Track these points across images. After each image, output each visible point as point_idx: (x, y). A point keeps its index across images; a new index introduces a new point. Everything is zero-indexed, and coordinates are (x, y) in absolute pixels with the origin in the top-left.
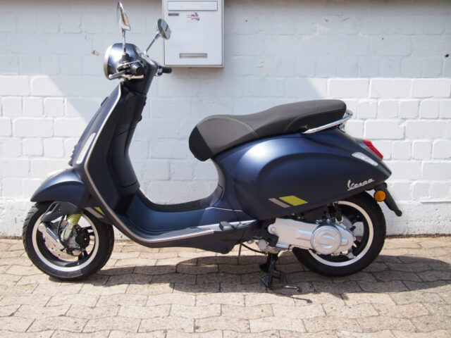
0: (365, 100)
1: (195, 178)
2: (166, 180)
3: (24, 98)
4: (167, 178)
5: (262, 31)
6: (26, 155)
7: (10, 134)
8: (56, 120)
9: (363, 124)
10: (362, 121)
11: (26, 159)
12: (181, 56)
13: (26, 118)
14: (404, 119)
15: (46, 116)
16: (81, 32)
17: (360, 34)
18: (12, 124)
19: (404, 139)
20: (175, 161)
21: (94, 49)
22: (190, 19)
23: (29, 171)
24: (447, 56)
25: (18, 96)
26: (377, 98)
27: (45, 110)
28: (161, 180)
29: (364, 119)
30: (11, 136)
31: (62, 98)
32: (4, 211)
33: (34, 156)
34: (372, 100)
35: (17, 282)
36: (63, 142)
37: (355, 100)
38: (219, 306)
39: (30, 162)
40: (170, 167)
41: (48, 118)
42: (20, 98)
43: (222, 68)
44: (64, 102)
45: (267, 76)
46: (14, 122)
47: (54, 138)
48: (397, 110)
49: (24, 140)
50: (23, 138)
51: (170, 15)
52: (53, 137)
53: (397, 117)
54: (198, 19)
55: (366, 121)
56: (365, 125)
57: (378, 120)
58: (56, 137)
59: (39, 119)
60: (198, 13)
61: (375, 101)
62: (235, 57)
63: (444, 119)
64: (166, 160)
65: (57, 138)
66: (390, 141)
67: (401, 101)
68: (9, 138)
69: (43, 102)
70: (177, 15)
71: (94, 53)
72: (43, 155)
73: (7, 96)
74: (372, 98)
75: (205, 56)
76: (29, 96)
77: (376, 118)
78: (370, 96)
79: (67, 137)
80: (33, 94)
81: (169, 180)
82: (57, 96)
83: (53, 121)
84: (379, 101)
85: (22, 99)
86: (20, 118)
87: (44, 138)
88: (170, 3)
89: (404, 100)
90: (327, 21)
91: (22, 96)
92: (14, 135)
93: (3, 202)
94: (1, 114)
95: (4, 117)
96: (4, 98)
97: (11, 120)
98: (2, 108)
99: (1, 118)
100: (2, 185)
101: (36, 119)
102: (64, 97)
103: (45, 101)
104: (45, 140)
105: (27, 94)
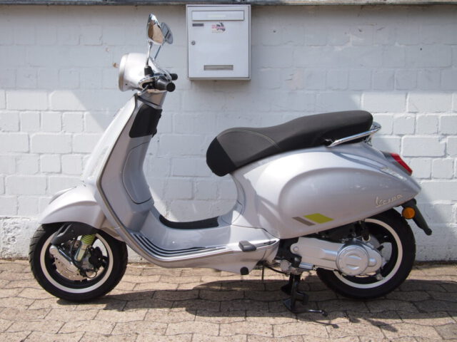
0: (402, 115)
1: (220, 198)
2: (189, 199)
3: (42, 113)
4: (190, 197)
5: (291, 41)
6: (44, 172)
7: (27, 150)
8: (75, 135)
9: (401, 140)
10: (398, 137)
11: (43, 176)
12: (206, 68)
13: (45, 133)
14: (446, 135)
15: (65, 132)
16: (102, 44)
17: (397, 44)
18: (29, 139)
19: (445, 156)
20: (198, 179)
21: (115, 62)
22: (215, 29)
23: (46, 189)
25: (36, 110)
26: (415, 113)
27: (64, 125)
28: (184, 199)
29: (401, 135)
30: (29, 152)
31: (81, 113)
32: (20, 231)
33: (52, 173)
34: (410, 114)
35: (29, 306)
36: (82, 158)
37: (391, 114)
38: (245, 336)
39: (47, 180)
40: (193, 184)
41: (66, 134)
42: (38, 112)
43: (250, 80)
44: (83, 117)
45: (297, 89)
46: (31, 137)
47: (73, 155)
48: (437, 125)
49: (42, 157)
50: (40, 154)
51: (194, 25)
52: (71, 153)
53: (437, 133)
54: (224, 30)
55: (403, 138)
56: (402, 141)
57: (416, 136)
58: (75, 153)
59: (57, 134)
60: (224, 23)
61: (413, 115)
62: (263, 70)
64: (189, 178)
65: (76, 155)
66: (429, 159)
67: (441, 115)
68: (27, 154)
69: (61, 117)
70: (202, 25)
71: (115, 65)
72: (61, 172)
73: (25, 110)
74: (410, 112)
75: (230, 68)
76: (47, 110)
77: (414, 134)
78: (407, 111)
79: (86, 153)
80: (51, 108)
81: (192, 199)
82: (76, 111)
83: (72, 137)
84: (418, 116)
85: (40, 114)
86: (38, 133)
87: (62, 154)
88: (194, 13)
89: (444, 115)
90: (360, 31)
91: (40, 111)
92: (32, 151)
93: (19, 221)
94: (18, 129)
95: (21, 133)
96: (22, 112)
97: (29, 136)
98: (19, 124)
99: (18, 133)
100: (18, 203)
101: (54, 134)
102: (84, 111)
103: (63, 116)
104: (63, 156)
105: (46, 108)
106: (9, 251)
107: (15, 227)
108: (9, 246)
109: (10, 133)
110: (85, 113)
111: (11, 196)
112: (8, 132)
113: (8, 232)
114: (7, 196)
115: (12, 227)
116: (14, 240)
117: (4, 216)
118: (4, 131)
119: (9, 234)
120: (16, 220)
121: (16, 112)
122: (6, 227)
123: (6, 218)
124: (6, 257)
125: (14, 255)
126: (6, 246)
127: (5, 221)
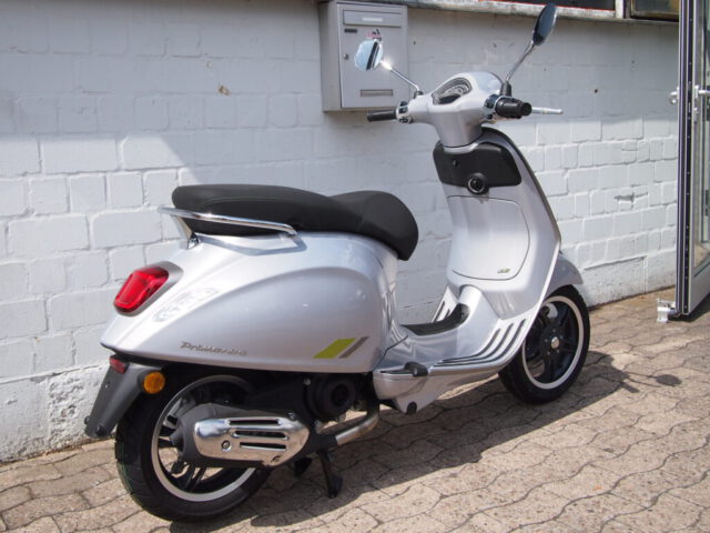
0: (534, 148)
3: (109, 175)
5: (432, 57)
6: (117, 280)
7: (85, 244)
12: (364, 93)
13: (116, 211)
14: (567, 169)
15: (149, 205)
16: (200, 56)
18: (88, 225)
19: (566, 194)
21: (222, 84)
24: (596, 91)
25: (98, 172)
26: (544, 145)
27: (146, 194)
30: (88, 248)
31: (174, 171)
32: (82, 392)
34: (539, 148)
41: (152, 209)
42: (101, 175)
44: (177, 177)
46: (92, 219)
47: (163, 244)
48: (561, 158)
49: (111, 253)
50: (109, 249)
51: (346, 31)
52: (161, 240)
53: (561, 167)
57: (546, 172)
59: (137, 210)
60: (380, 29)
61: (542, 148)
63: (597, 166)
65: (169, 242)
67: (563, 146)
68: (85, 252)
69: (142, 180)
70: (355, 31)
71: (221, 90)
73: (78, 173)
74: (539, 145)
75: (390, 93)
76: (118, 170)
77: (544, 170)
78: (537, 142)
80: (124, 167)
82: (165, 168)
84: (546, 148)
85: (105, 178)
86: (103, 213)
87: (146, 244)
88: (346, 13)
89: (565, 146)
90: (495, 46)
91: (105, 172)
92: (94, 246)
93: (79, 374)
94: (65, 209)
95: (73, 215)
96: (71, 177)
97: (86, 219)
98: (68, 198)
99: (67, 216)
100: (74, 344)
101: (131, 211)
102: (178, 168)
103: (145, 179)
104: (148, 248)
105: (115, 167)
106: (64, 434)
107: (74, 388)
108: (64, 425)
109: (51, 217)
110: (181, 171)
111: (58, 334)
112: (48, 214)
113: (60, 399)
114: (52, 334)
115: (68, 388)
116: (73, 412)
117: (50, 372)
118: (39, 215)
119: (63, 403)
120: (73, 375)
121: (62, 177)
122: (57, 391)
123: (54, 375)
124: (59, 446)
125: (75, 439)
126: (58, 427)
127: (53, 380)
